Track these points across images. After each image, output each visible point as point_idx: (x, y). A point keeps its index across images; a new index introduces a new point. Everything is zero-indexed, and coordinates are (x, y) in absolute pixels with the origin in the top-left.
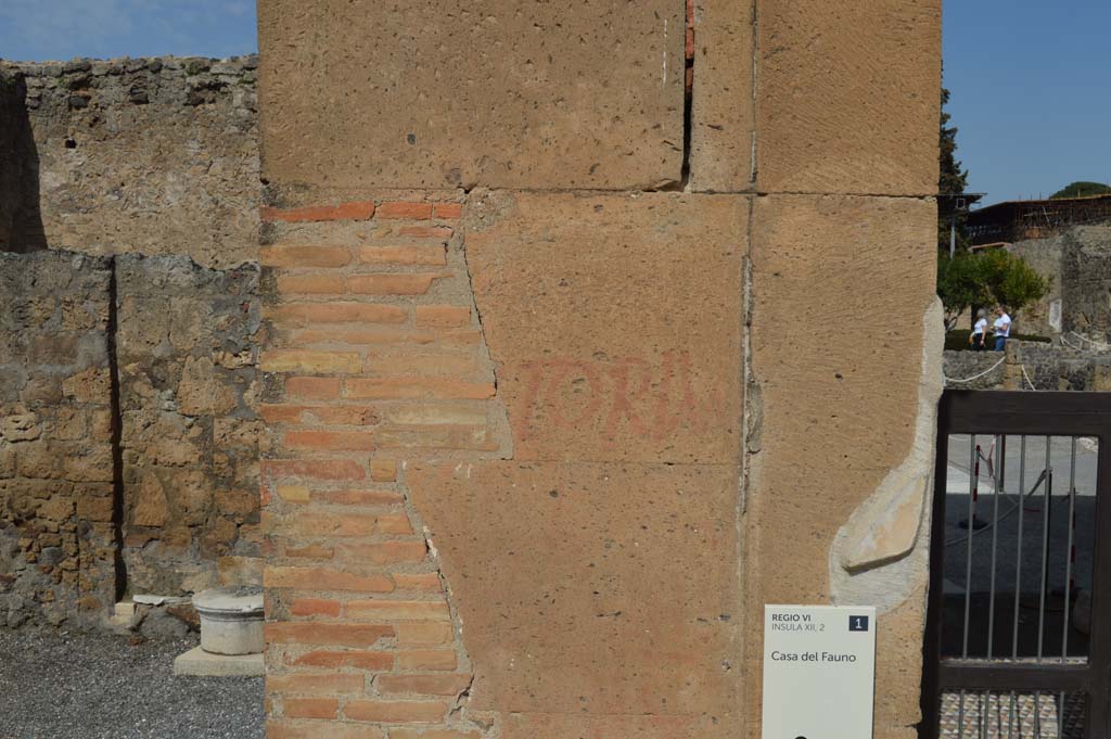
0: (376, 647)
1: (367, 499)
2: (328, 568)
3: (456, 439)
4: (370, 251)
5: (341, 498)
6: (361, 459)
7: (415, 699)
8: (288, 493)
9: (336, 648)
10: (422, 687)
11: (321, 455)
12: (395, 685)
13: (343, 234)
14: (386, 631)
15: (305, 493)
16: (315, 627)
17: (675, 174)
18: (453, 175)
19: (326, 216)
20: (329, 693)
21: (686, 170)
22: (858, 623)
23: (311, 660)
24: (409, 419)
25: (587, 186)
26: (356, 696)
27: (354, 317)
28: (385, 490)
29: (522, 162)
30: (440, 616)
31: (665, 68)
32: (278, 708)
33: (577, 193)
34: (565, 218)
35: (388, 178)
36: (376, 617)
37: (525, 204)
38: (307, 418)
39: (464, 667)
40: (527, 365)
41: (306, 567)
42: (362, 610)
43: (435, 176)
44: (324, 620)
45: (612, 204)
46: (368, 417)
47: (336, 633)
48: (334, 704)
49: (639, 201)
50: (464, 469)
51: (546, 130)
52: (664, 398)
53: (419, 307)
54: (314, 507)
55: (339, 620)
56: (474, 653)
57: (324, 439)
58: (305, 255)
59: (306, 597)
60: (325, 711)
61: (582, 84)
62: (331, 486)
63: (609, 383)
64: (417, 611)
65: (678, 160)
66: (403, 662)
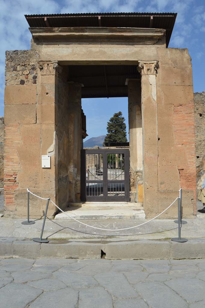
0: (12, 160)
3: (19, 143)
4: (12, 129)
5: (10, 148)
6: (11, 145)
7: (15, 164)
8: (6, 148)
10: (16, 163)
11: (8, 145)
12: (14, 163)
13: (10, 128)
14: (13, 159)
17: (35, 122)
18: (19, 123)
19: (9, 126)
20: (9, 164)
21: (36, 122)
22: (49, 156)
23: (7, 161)
24: (15, 142)
25: (29, 124)
26: (11, 164)
27: (11, 134)
28: (13, 147)
29: (24, 122)
30: (17, 157)
31: (35, 115)
32: (5, 165)
33: (28, 124)
34: (27, 126)
35: (14, 123)
36: (12, 158)
37: (24, 125)
38: (7, 142)
39: (19, 161)
40: (24, 137)
42: (11, 157)
43: (17, 123)
44: (8, 158)
45: (30, 125)
46: (12, 142)
47: (9, 159)
48: (9, 165)
49: (32, 125)
50: (19, 145)
51: (26, 119)
52: (35, 140)
53: (16, 133)
54: (8, 149)
55: (9, 158)
56: (20, 160)
57: (9, 143)
58: (7, 129)
59: (7, 156)
60: (8, 165)
61: (28, 116)
62: (9, 147)
63: (30, 138)
64: (16, 157)
65: (36, 121)
66: (15, 161)
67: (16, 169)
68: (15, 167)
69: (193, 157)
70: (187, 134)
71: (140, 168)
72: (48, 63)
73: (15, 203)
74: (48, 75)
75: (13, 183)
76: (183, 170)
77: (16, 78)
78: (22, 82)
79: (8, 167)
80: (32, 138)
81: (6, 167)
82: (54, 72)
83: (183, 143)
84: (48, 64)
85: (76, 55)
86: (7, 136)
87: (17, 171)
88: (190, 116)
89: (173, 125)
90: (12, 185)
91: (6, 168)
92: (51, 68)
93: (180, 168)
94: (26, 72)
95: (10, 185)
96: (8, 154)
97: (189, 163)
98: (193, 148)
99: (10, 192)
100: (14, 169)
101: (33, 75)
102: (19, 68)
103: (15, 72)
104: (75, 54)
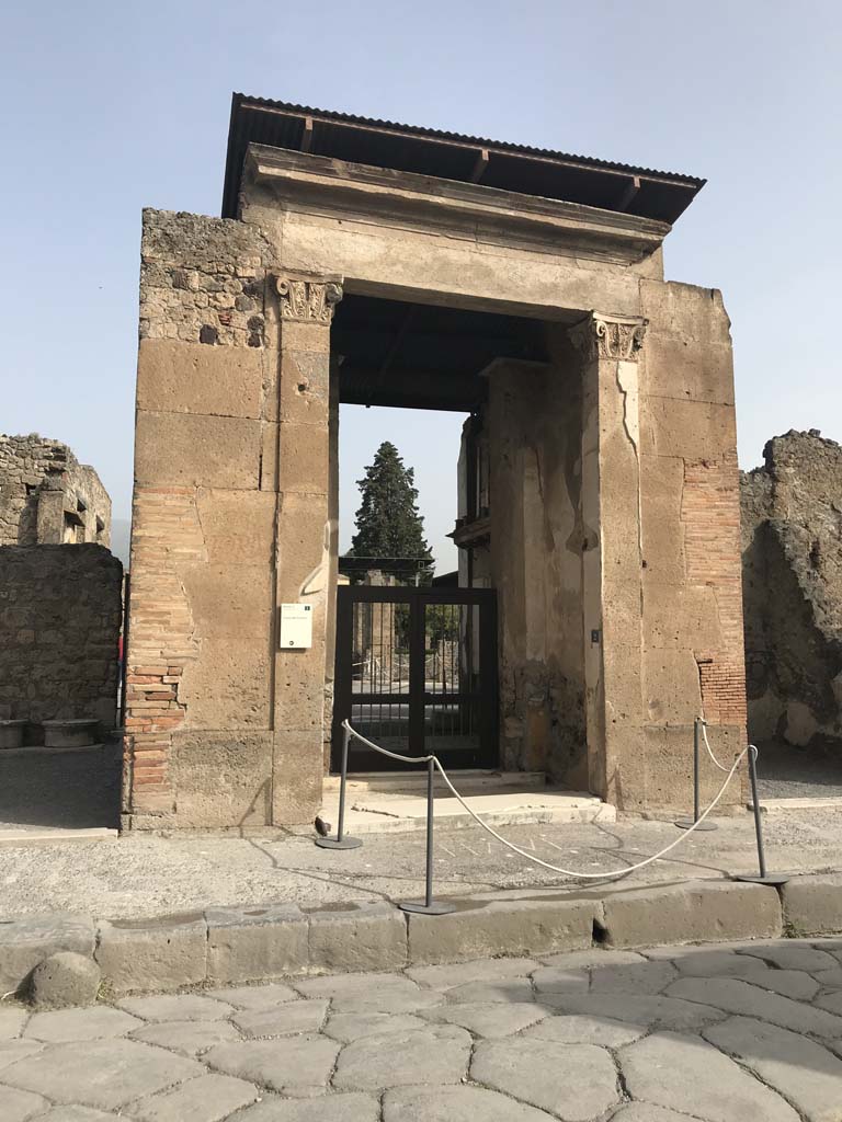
0: (165, 618)
1: (166, 574)
2: (151, 594)
3: (192, 557)
4: (168, 503)
5: (156, 573)
6: (163, 561)
7: (177, 635)
8: (140, 571)
9: (152, 618)
10: (179, 631)
11: (150, 560)
12: (171, 630)
13: (159, 497)
14: (168, 613)
15: (144, 571)
16: (147, 612)
17: (256, 485)
18: (193, 483)
19: (155, 491)
20: (150, 632)
21: (260, 485)
22: (307, 608)
23: (143, 622)
24: (179, 550)
25: (232, 488)
26: (158, 633)
27: (162, 521)
28: (170, 571)
29: (213, 480)
30: (185, 609)
31: (255, 458)
32: (132, 636)
33: (229, 489)
34: (226, 496)
35: (174, 482)
36: (166, 609)
37: (214, 492)
38: (147, 550)
39: (192, 624)
40: (214, 536)
41: (144, 594)
42: (161, 606)
43: (188, 482)
44: (148, 609)
45: (238, 492)
46: (166, 550)
47: (153, 613)
48: (150, 636)
49: (247, 492)
50: (193, 565)
51: (220, 472)
53: (182, 519)
54: (148, 576)
55: (154, 610)
56: (195, 620)
57: (152, 556)
58: (149, 503)
59: (144, 602)
60: (148, 638)
61: (231, 460)
62: (153, 570)
63: (237, 542)
64: (180, 608)
65: (258, 482)
66: (174, 623)
67: (179, 653)
68: (175, 644)
69: (736, 622)
70: (720, 551)
71: (535, 653)
72: (308, 280)
73: (168, 783)
74: (307, 323)
75: (165, 704)
76: (710, 661)
77: (185, 317)
78: (208, 335)
79: (148, 644)
80: (245, 543)
81: (137, 642)
82: (327, 315)
83: (709, 579)
84: (307, 285)
85: (399, 268)
86: (145, 528)
87: (183, 661)
88: (728, 498)
89: (681, 524)
90: (159, 712)
91: (139, 647)
92: (317, 301)
93: (702, 657)
94: (222, 299)
95: (152, 712)
96: (147, 596)
97: (726, 642)
98: (734, 595)
99: (153, 738)
100: (168, 652)
101: (248, 315)
102: (195, 280)
103: (181, 292)
104: (394, 264)
